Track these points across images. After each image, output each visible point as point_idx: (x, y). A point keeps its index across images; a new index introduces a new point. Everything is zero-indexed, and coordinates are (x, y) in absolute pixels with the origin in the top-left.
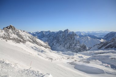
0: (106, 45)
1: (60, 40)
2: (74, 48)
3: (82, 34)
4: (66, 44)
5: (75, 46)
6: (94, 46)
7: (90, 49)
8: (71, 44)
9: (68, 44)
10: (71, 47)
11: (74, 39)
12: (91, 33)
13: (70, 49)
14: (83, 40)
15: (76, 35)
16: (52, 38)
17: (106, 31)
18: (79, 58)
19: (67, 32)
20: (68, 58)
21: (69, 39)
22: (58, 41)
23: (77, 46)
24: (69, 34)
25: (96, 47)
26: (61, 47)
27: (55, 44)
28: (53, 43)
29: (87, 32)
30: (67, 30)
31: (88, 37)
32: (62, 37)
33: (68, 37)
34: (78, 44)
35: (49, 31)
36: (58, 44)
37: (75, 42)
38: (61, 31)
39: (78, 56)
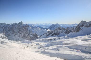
0: (52, 33)
1: (15, 31)
2: (28, 37)
3: (32, 26)
4: (21, 34)
5: (29, 35)
6: (43, 34)
7: (40, 37)
8: (25, 34)
9: (23, 34)
10: (25, 36)
11: (27, 30)
12: (39, 24)
13: (24, 38)
14: (35, 30)
15: (29, 26)
16: (8, 29)
17: (49, 24)
18: (37, 45)
19: (21, 24)
20: (28, 46)
21: (23, 30)
22: (13, 32)
23: (30, 35)
24: (23, 26)
25: (45, 35)
26: (17, 36)
27: (10, 34)
28: (9, 34)
29: (36, 24)
30: (21, 22)
31: (39, 28)
32: (17, 28)
33: (22, 28)
34: (31, 34)
35: (4, 24)
36: (13, 34)
37: (28, 32)
38: (16, 23)
39: (35, 44)
